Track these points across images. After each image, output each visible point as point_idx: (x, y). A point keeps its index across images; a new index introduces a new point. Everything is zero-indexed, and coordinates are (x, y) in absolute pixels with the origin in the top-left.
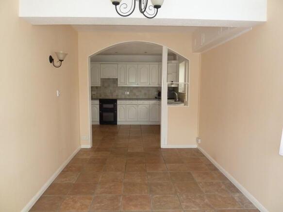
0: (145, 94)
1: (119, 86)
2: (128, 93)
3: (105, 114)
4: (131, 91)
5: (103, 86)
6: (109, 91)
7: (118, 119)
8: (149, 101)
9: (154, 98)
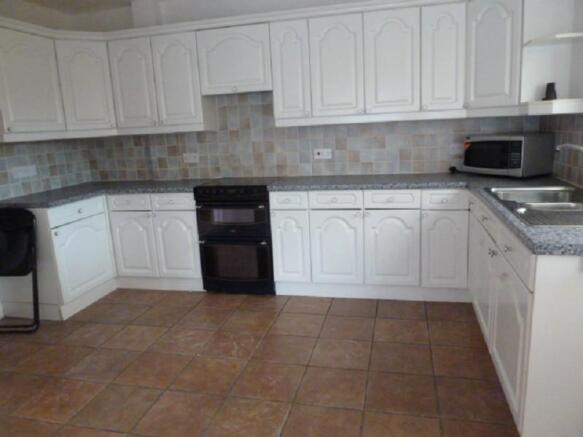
0: (404, 155)
1: (279, 124)
2: (326, 154)
3: (223, 251)
4: (340, 145)
5: (224, 128)
6: (250, 150)
7: (279, 274)
8: (417, 193)
9: (446, 170)
